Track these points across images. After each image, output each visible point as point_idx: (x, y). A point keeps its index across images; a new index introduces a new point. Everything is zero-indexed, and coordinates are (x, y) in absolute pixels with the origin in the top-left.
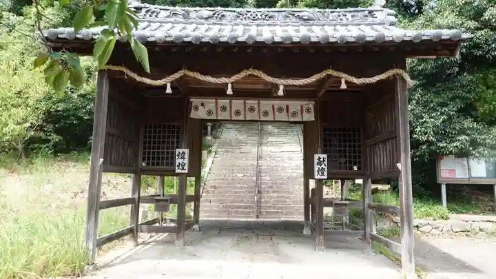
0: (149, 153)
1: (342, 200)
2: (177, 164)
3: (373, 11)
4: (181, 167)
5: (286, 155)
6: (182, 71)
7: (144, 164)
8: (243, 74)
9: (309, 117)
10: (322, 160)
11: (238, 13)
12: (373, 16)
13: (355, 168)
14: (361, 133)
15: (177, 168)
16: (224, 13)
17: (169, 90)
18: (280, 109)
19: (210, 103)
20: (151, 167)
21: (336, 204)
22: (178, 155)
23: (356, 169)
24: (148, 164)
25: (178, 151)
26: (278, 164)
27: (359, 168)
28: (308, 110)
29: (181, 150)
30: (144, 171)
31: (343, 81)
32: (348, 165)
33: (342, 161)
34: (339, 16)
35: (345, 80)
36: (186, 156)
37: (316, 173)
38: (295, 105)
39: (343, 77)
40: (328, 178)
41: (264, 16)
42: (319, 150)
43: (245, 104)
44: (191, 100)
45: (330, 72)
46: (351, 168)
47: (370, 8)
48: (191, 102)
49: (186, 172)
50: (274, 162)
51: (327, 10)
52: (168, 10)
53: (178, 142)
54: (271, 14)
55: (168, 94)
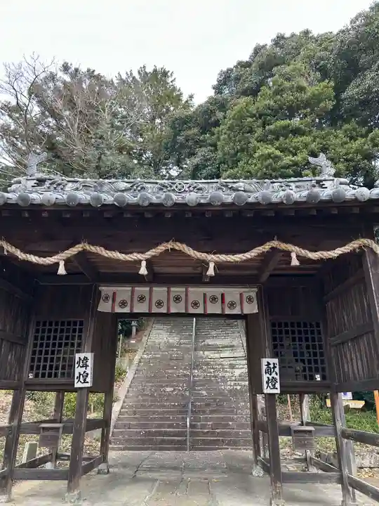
0: (39, 360)
1: (302, 424)
2: (77, 375)
3: (321, 181)
4: (82, 380)
5: (226, 362)
6: (81, 246)
7: (31, 376)
8: (161, 248)
9: (251, 308)
10: (272, 366)
11: (161, 184)
12: (321, 186)
13: (318, 377)
14: (321, 328)
15: (76, 381)
16: (145, 185)
17: (62, 271)
18: (214, 299)
19: (124, 292)
20: (40, 380)
21: (295, 431)
22: (78, 363)
23: (319, 379)
24: (36, 376)
25: (77, 356)
26: (216, 374)
27: (323, 378)
28: (250, 300)
29: (82, 355)
30: (31, 386)
31: (294, 256)
32: (307, 373)
33: (299, 367)
34: (282, 187)
35: (296, 254)
36: (90, 363)
37: (265, 385)
38: (232, 293)
39: (293, 251)
40: (282, 393)
41: (191, 189)
42: (268, 352)
43: (169, 292)
44: (100, 288)
45: (275, 243)
46: (312, 378)
47: (317, 178)
48: (100, 292)
49: (88, 385)
50: (212, 370)
51: (266, 180)
52: (77, 182)
53: (79, 345)
54: (201, 186)
55: (61, 276)
